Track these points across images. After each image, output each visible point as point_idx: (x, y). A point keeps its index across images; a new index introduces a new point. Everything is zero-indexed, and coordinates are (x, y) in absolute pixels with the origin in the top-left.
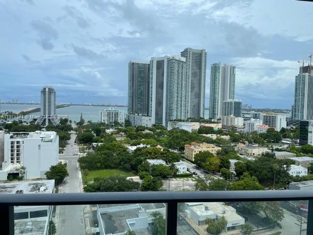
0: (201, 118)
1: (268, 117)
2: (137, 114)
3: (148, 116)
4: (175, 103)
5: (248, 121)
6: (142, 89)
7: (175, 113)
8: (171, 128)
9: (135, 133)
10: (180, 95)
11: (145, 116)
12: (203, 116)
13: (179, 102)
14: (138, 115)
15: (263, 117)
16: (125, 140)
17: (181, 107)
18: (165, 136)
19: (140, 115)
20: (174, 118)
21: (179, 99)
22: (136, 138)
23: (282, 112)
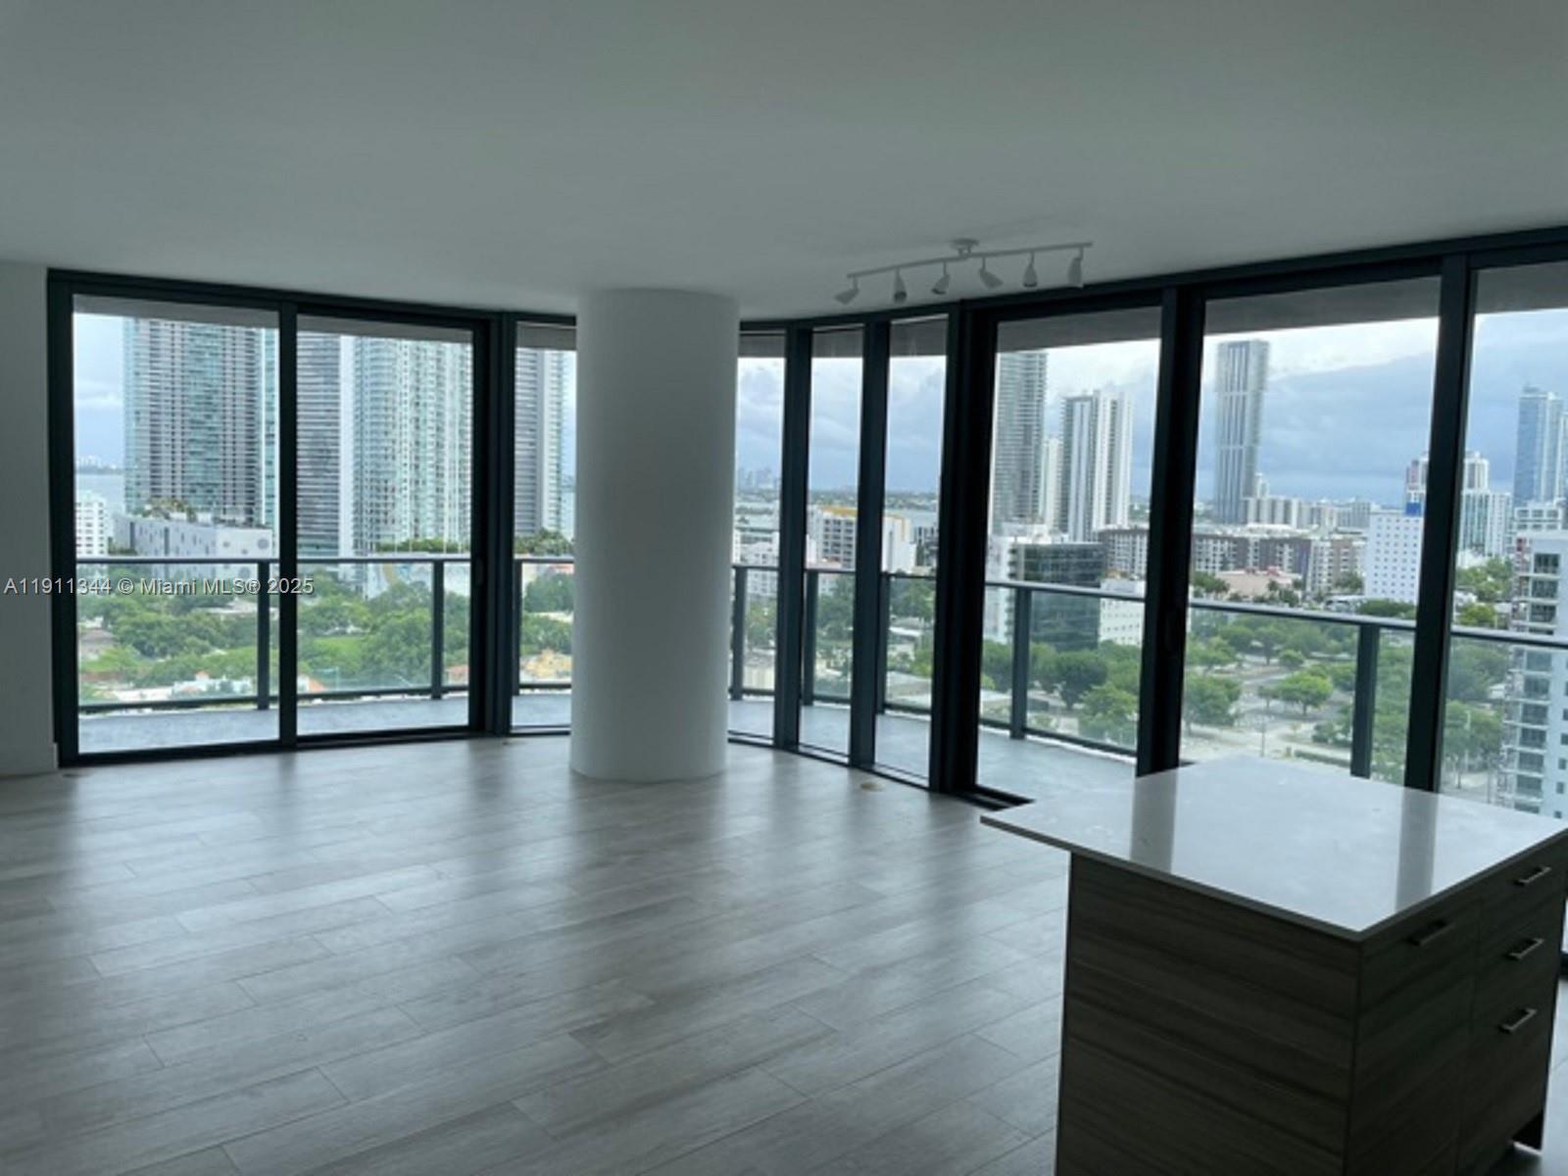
0: (545, 535)
1: (843, 527)
2: (184, 516)
3: (250, 523)
4: (404, 458)
5: (760, 545)
6: (213, 375)
7: (403, 510)
8: (385, 588)
9: (167, 618)
10: (429, 414)
11: (232, 524)
12: (558, 526)
13: (429, 451)
14: (192, 520)
15: (822, 525)
16: (104, 660)
17: (439, 475)
18: (351, 629)
19: (204, 517)
20: (403, 535)
21: (428, 436)
22: (171, 644)
23: (911, 506)
